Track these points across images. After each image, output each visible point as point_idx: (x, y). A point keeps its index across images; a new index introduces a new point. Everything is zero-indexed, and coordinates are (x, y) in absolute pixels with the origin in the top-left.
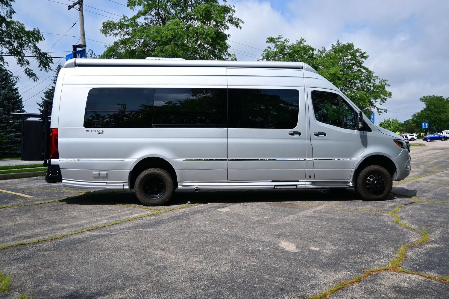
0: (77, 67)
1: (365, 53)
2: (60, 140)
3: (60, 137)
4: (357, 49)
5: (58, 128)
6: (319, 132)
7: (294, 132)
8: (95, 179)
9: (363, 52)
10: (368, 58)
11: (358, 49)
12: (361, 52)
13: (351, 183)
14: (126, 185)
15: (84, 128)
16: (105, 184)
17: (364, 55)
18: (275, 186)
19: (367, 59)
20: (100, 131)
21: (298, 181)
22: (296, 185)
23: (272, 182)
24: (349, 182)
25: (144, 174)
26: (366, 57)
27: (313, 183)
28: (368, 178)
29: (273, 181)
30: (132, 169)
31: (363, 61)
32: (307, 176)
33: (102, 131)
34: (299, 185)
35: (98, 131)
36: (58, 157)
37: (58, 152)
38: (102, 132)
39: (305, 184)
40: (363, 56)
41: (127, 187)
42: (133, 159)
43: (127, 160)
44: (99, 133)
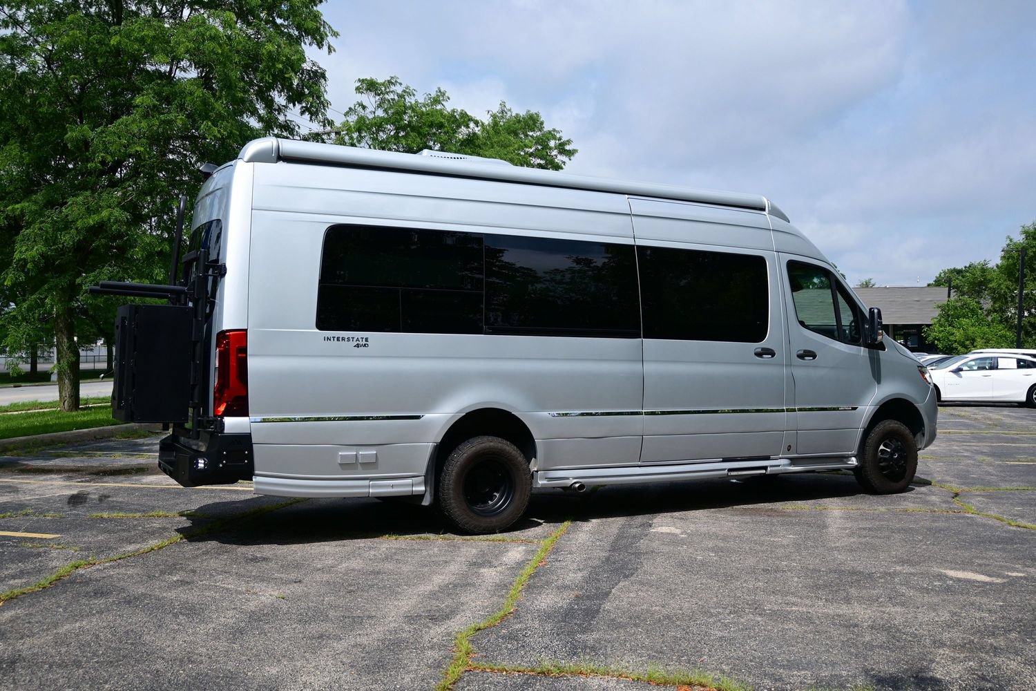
0: (281, 164)
1: (569, 142)
2: (252, 363)
3: (251, 355)
4: (551, 129)
5: (246, 330)
6: (805, 351)
7: (763, 349)
8: (343, 469)
9: (564, 139)
10: (576, 155)
11: (554, 130)
12: (560, 139)
13: (854, 459)
14: (418, 484)
15: (318, 331)
16: (366, 483)
17: (567, 148)
18: (730, 470)
19: (572, 158)
20: (360, 339)
21: (767, 458)
22: (765, 468)
23: (723, 461)
24: (848, 457)
25: (469, 452)
26: (570, 153)
27: (794, 461)
28: (882, 447)
29: (725, 460)
30: (439, 441)
31: (564, 163)
32: (784, 447)
33: (364, 340)
34: (771, 466)
35: (355, 340)
36: (245, 413)
37: (245, 399)
38: (364, 342)
39: (780, 465)
40: (565, 150)
41: (423, 488)
42: (442, 415)
43: (428, 416)
44: (358, 346)
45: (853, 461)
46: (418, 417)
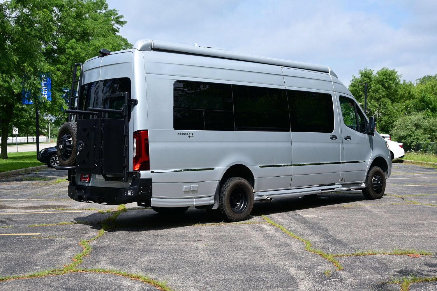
0: (153, 52)
1: (122, 16)
2: (151, 145)
3: (150, 142)
4: (112, 9)
5: (147, 130)
6: (347, 136)
7: (333, 136)
8: (185, 194)
9: (119, 15)
10: (126, 24)
11: (114, 10)
12: (117, 14)
13: (364, 184)
14: (212, 200)
15: (174, 130)
16: (193, 200)
17: (121, 20)
18: (322, 190)
19: (123, 26)
20: (190, 134)
21: (334, 184)
22: (333, 189)
23: (319, 186)
24: (361, 183)
25: (232, 184)
26: (122, 23)
27: (344, 185)
28: (373, 178)
29: (320, 186)
30: (221, 179)
31: (119, 29)
32: (340, 180)
34: (336, 188)
35: (188, 134)
37: (148, 162)
38: (192, 135)
39: (338, 187)
40: (120, 21)
41: (213, 202)
42: (221, 168)
43: (216, 168)
44: (189, 137)
45: (363, 185)
46: (213, 169)
